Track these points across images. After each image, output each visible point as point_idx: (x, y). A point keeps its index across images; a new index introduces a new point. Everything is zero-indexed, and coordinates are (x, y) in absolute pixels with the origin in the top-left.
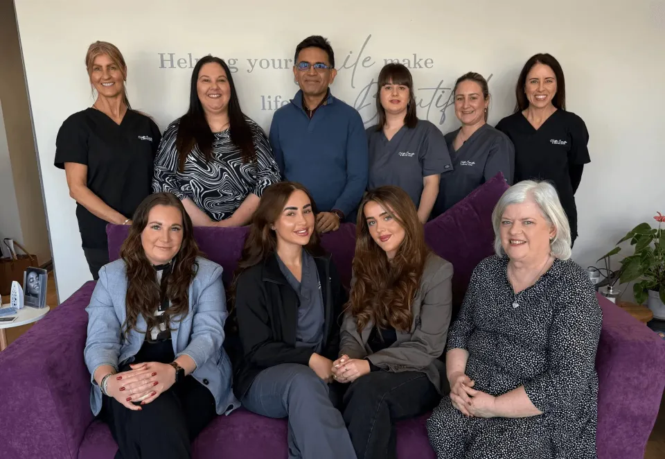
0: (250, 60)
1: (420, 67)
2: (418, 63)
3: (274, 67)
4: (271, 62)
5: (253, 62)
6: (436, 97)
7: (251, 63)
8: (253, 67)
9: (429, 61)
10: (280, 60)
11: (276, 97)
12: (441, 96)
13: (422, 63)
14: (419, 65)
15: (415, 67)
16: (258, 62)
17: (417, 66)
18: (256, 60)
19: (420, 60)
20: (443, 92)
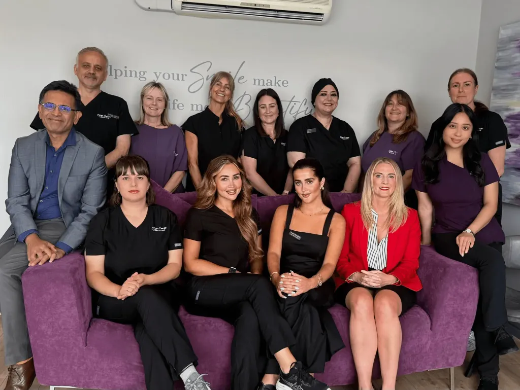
0: (155, 73)
1: (279, 86)
2: (277, 83)
3: (173, 79)
4: (171, 76)
5: (158, 74)
6: (290, 107)
7: (156, 75)
8: (158, 78)
9: (285, 82)
10: (178, 75)
11: (174, 101)
12: (293, 106)
13: (280, 83)
14: (278, 84)
15: (275, 85)
16: (162, 75)
17: (277, 85)
18: (160, 73)
19: (279, 81)
20: (295, 104)
